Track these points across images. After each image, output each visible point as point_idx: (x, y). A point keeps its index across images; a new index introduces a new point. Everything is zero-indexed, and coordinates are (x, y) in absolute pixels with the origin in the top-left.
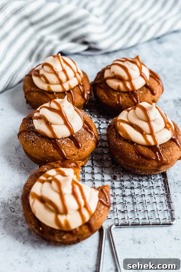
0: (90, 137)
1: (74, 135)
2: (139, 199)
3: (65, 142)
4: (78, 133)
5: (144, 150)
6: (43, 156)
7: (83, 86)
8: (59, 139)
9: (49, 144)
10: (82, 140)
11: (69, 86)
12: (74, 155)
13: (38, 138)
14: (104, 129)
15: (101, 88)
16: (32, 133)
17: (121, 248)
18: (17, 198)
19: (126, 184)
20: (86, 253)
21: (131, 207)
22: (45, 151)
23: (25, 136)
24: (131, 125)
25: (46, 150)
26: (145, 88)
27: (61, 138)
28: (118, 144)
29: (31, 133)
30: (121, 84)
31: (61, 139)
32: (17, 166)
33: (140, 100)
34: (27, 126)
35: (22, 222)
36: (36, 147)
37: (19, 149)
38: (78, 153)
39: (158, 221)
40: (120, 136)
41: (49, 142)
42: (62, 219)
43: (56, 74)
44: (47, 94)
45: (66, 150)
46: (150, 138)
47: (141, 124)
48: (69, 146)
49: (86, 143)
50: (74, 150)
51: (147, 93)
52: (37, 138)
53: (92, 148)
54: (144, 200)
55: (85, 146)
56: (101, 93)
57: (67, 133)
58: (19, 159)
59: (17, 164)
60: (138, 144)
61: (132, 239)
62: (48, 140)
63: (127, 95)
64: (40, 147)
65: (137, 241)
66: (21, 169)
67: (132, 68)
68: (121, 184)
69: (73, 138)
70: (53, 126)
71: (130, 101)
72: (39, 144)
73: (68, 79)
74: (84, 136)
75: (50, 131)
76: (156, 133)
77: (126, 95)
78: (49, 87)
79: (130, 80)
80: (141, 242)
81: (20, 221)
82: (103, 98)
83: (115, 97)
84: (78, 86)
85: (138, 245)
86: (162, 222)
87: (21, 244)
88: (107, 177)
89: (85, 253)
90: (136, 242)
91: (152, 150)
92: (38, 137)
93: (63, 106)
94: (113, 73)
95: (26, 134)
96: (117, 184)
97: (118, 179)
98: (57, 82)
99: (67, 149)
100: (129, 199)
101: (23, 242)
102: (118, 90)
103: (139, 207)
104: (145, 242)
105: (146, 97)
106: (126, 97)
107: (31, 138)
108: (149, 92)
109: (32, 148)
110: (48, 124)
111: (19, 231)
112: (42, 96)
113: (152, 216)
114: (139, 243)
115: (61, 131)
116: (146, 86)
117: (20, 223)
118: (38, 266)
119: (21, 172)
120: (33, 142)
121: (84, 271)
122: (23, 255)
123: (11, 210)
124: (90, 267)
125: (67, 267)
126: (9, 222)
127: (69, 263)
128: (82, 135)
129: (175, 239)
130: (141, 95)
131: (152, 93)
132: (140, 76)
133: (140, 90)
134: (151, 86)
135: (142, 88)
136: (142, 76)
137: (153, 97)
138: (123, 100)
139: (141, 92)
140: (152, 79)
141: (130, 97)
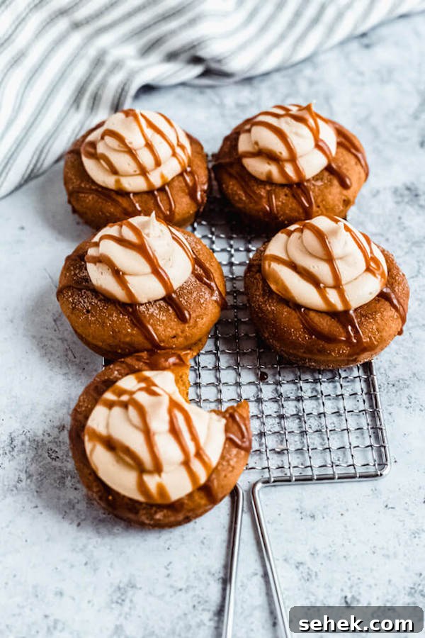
0: (207, 296)
1: (174, 295)
2: (313, 423)
3: (155, 310)
4: (182, 288)
5: (322, 322)
6: (110, 341)
7: (192, 173)
8: (142, 305)
9: (121, 317)
10: (190, 304)
11: (162, 176)
12: (174, 337)
13: (99, 303)
14: (240, 264)
15: (231, 175)
16: (85, 293)
17: (276, 530)
18: (62, 428)
19: (287, 389)
20: (205, 541)
21: (296, 441)
22: (114, 331)
23: (70, 299)
24: (294, 267)
25: (117, 330)
26: (326, 174)
27: (146, 301)
28: (267, 309)
29: (83, 291)
30: (274, 169)
31: (146, 304)
32: (58, 357)
33: (316, 202)
34: (75, 275)
35: (73, 480)
36: (95, 323)
37: (60, 320)
38: (182, 332)
39: (351, 470)
40: (271, 291)
41: (121, 313)
42: (152, 482)
43: (131, 152)
44: (115, 196)
45: (159, 328)
46: (333, 296)
47: (314, 267)
48: (164, 318)
49: (199, 310)
50: (175, 327)
51: (331, 185)
52: (97, 304)
53: (213, 319)
54: (323, 424)
55: (198, 317)
56: (233, 187)
57: (159, 291)
58: (63, 342)
59: (58, 354)
60: (308, 309)
61: (297, 510)
62: (119, 308)
63: (287, 192)
64: (104, 323)
65: (308, 513)
66: (67, 364)
67: (297, 134)
68: (276, 390)
69: (171, 301)
70: (127, 278)
71: (294, 205)
72: (100, 315)
73: (158, 163)
74: (195, 295)
75: (123, 290)
76: (346, 284)
77: (286, 190)
78: (118, 182)
79: (293, 159)
80: (316, 515)
81: (69, 478)
82: (237, 198)
83: (261, 197)
84: (181, 175)
85: (309, 521)
86: (360, 470)
87: (75, 526)
89: (203, 543)
90: (306, 516)
91: (339, 321)
92: (99, 301)
93: (148, 235)
94: (256, 143)
95: (72, 295)
96: (267, 391)
97: (270, 380)
98: (135, 171)
99: (160, 326)
100: (291, 425)
101: (76, 523)
102: (269, 181)
103: (314, 440)
104: (325, 515)
105: (330, 194)
106: (286, 195)
107: (84, 302)
108: (336, 182)
109: (88, 325)
110: (118, 274)
111: (67, 501)
112: (104, 202)
113: (341, 460)
114: (313, 517)
115: (146, 288)
116: (329, 169)
117: (68, 482)
118: (108, 572)
119: (68, 371)
120: (88, 311)
121: (200, 579)
122: (77, 549)
123: (50, 456)
124: (213, 570)
125: (167, 572)
126: (46, 482)
127: (170, 563)
128: (191, 293)
129: (386, 506)
130: (319, 190)
131: (343, 184)
132: (316, 150)
133: (316, 178)
134: (340, 167)
135: (319, 175)
136: (319, 147)
137: (345, 192)
138: (280, 203)
139: (319, 184)
140: (342, 150)
141: (295, 196)
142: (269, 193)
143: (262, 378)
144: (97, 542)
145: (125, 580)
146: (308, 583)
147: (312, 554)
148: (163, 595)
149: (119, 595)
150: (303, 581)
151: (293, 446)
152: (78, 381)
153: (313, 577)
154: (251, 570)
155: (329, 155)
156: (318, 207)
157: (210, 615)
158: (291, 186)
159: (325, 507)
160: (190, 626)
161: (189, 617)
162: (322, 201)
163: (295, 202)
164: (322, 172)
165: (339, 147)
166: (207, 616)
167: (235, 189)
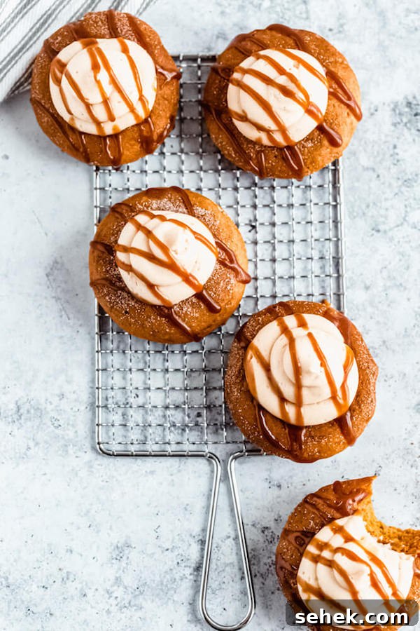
26: (317, 133)
30: (263, 136)
33: (305, 163)
37: (52, 275)
51: (322, 146)
58: (56, 300)
61: (267, 479)
65: (276, 483)
66: (62, 327)
70: (162, 289)
71: (283, 168)
77: (276, 152)
83: (250, 158)
89: (186, 509)
105: (320, 155)
106: (276, 157)
108: (326, 143)
114: (279, 486)
116: (320, 128)
118: (108, 533)
121: (183, 540)
124: (194, 534)
125: (157, 534)
127: (159, 526)
130: (309, 152)
131: (334, 143)
132: (306, 115)
133: (307, 139)
134: (331, 124)
135: (309, 135)
136: (309, 112)
137: (335, 150)
138: (270, 165)
139: (309, 145)
140: (334, 101)
141: (285, 159)
142: (258, 153)
145: (122, 541)
146: (271, 545)
147: (276, 520)
148: (153, 554)
149: (117, 553)
150: (267, 543)
153: (275, 540)
155: (320, 116)
156: (308, 168)
157: (191, 570)
158: (281, 149)
159: (291, 477)
160: (175, 579)
161: (174, 571)
162: (311, 163)
163: (285, 164)
164: (312, 133)
165: (331, 97)
166: (188, 571)
167: (224, 143)
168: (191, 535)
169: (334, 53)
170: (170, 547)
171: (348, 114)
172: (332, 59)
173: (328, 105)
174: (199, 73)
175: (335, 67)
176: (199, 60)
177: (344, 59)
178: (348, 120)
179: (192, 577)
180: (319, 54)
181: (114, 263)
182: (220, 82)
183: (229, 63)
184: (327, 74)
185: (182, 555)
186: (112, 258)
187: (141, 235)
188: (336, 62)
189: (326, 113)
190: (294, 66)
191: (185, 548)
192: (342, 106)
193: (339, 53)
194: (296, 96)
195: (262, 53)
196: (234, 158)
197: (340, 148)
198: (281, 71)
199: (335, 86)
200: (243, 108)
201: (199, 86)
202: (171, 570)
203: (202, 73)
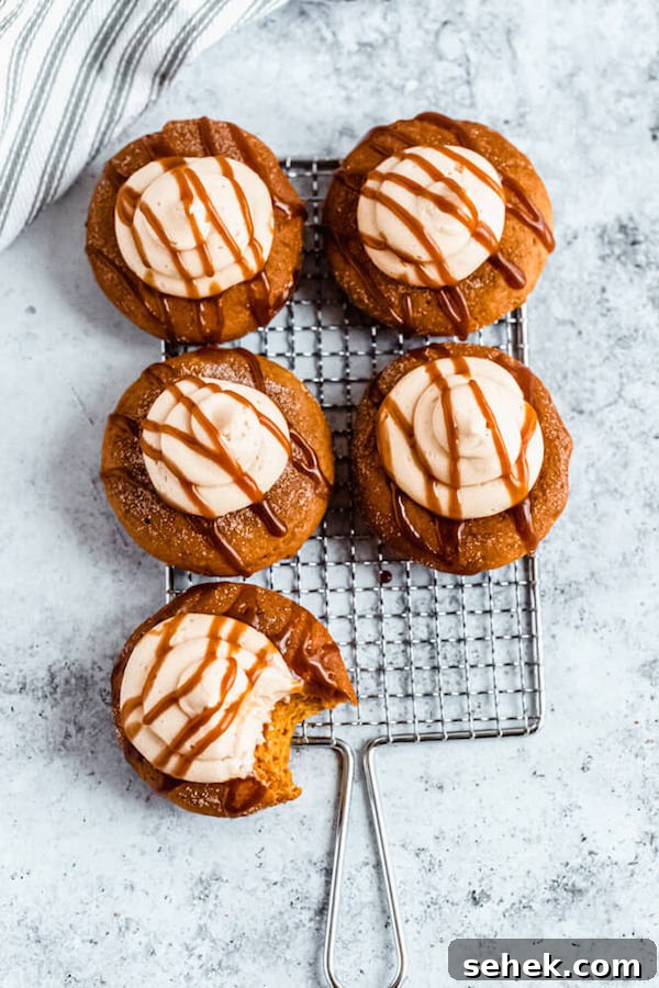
0: (309, 492)
1: (264, 502)
2: (448, 653)
3: (238, 523)
4: (274, 488)
8: (220, 518)
9: (193, 535)
10: (286, 511)
12: (265, 556)
13: (163, 512)
15: (346, 261)
16: (142, 492)
17: (393, 805)
19: (416, 599)
21: (424, 679)
22: (184, 553)
23: (122, 497)
25: (188, 552)
26: (488, 268)
27: (226, 513)
29: (139, 489)
30: (409, 271)
31: (225, 516)
32: (103, 545)
33: (471, 312)
36: (157, 540)
38: (275, 549)
39: (494, 725)
41: (192, 529)
45: (243, 548)
48: (251, 536)
49: (298, 516)
50: (266, 545)
51: (495, 287)
52: (159, 512)
55: (296, 526)
56: (350, 279)
57: (244, 501)
58: (108, 518)
59: (102, 540)
61: (422, 777)
62: (190, 522)
63: (429, 297)
64: (170, 540)
65: (435, 782)
66: (116, 558)
68: (403, 599)
69: (261, 511)
70: (201, 490)
71: (439, 319)
72: (165, 531)
74: (292, 495)
75: (195, 504)
77: (427, 296)
79: (437, 261)
80: (445, 786)
83: (391, 304)
85: (435, 793)
86: (504, 725)
87: (143, 801)
88: (364, 576)
89: (302, 823)
90: (432, 786)
92: (162, 509)
93: (228, 436)
95: (124, 490)
96: (390, 600)
97: (395, 583)
99: (245, 546)
100: (419, 655)
102: (402, 281)
103: (447, 679)
104: (456, 786)
105: (493, 301)
106: (428, 303)
107: (142, 507)
108: (501, 282)
109: (147, 538)
114: (441, 788)
115: (223, 498)
116: (493, 261)
118: (187, 861)
119: (119, 568)
120: (148, 521)
121: (298, 870)
122: (148, 832)
123: (104, 700)
124: (314, 860)
125: (259, 861)
126: (102, 737)
127: (262, 849)
128: (287, 494)
129: (535, 773)
130: (477, 295)
131: (513, 283)
132: (473, 240)
133: (473, 277)
134: (509, 254)
135: (477, 271)
136: (477, 236)
137: (516, 293)
138: (419, 315)
139: (477, 286)
140: (514, 222)
141: (442, 306)
142: (403, 297)
143: (384, 578)
144: (172, 822)
145: (208, 871)
146: (430, 874)
147: (437, 838)
148: (254, 890)
149: (201, 889)
150: (423, 871)
151: (420, 686)
152: (132, 582)
153: (436, 867)
154: (361, 859)
155: (494, 243)
156: (476, 319)
157: (311, 914)
158: (435, 290)
159: (457, 774)
160: (287, 927)
161: (286, 916)
162: (480, 312)
163: (441, 314)
164: (482, 267)
165: (510, 216)
166: (307, 915)
167: (352, 283)
168: (310, 861)
169: (514, 153)
170: (279, 879)
171: (534, 241)
172: (511, 162)
173: (506, 227)
174: (315, 185)
175: (516, 173)
176: (315, 166)
177: (528, 162)
178: (534, 250)
179: (312, 924)
180: (492, 154)
181: (137, 447)
182: (347, 194)
183: (360, 167)
184: (503, 183)
185: (297, 891)
186: (136, 439)
187: (181, 408)
188: (516, 166)
189: (502, 239)
190: (456, 169)
191: (302, 881)
192: (526, 229)
193: (521, 155)
194: (459, 211)
195: (408, 151)
196: (367, 305)
197: (523, 291)
198: (437, 176)
199: (515, 200)
200: (381, 230)
201: (315, 204)
202: (281, 913)
203: (319, 186)
